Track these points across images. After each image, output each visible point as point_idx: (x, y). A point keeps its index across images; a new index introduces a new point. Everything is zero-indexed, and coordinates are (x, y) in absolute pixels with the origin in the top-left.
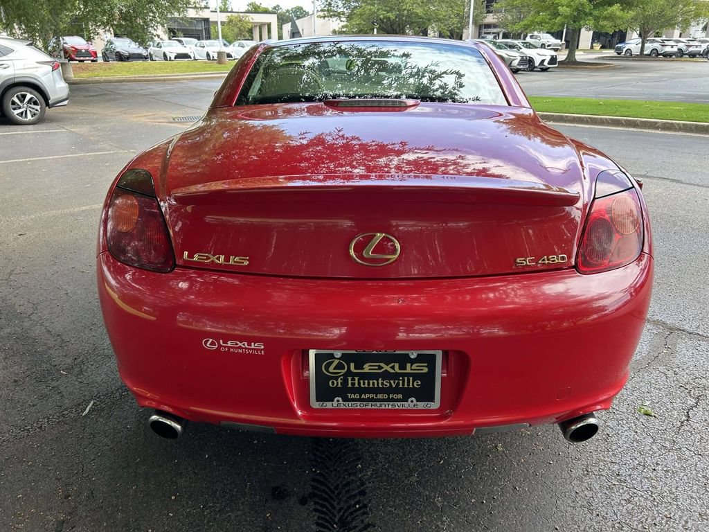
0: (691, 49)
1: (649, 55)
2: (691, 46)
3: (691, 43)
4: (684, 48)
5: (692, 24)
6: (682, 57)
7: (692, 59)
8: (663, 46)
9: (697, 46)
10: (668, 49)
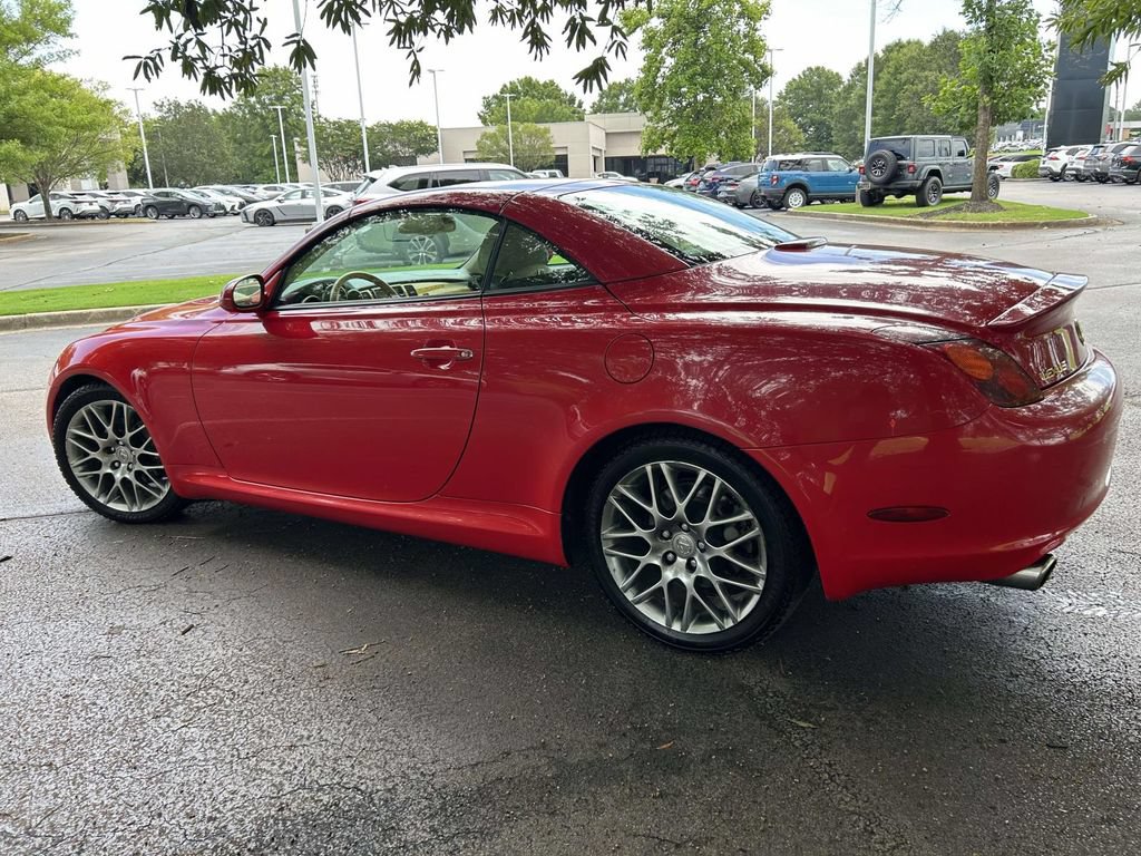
0: (118, 206)
1: (59, 217)
2: (117, 201)
3: (115, 197)
4: (108, 205)
5: (110, 170)
6: (108, 218)
7: (123, 220)
8: (76, 202)
9: (125, 201)
10: (85, 208)
